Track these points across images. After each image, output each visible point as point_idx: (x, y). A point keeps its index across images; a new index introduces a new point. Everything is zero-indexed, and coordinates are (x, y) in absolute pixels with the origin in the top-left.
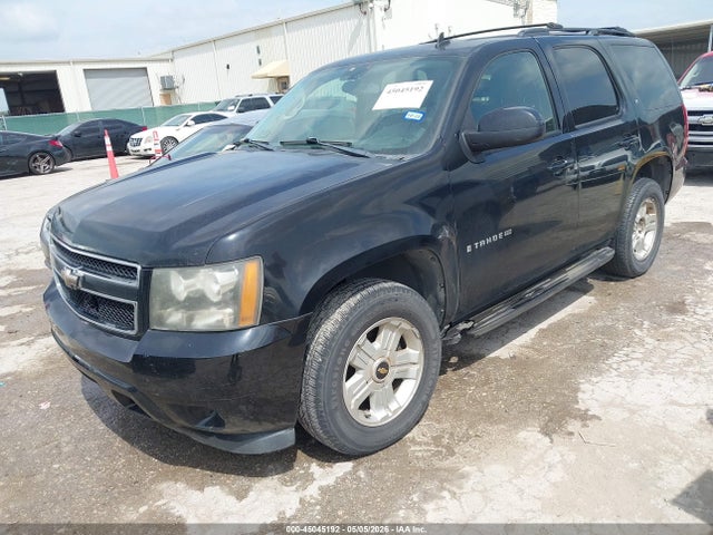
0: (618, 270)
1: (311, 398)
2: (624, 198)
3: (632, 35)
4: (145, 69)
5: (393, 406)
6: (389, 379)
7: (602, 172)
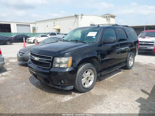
0: (126, 68)
1: (77, 81)
2: (128, 55)
3: (129, 27)
4: (30, 25)
5: (89, 85)
6: (89, 80)
7: (123, 51)
